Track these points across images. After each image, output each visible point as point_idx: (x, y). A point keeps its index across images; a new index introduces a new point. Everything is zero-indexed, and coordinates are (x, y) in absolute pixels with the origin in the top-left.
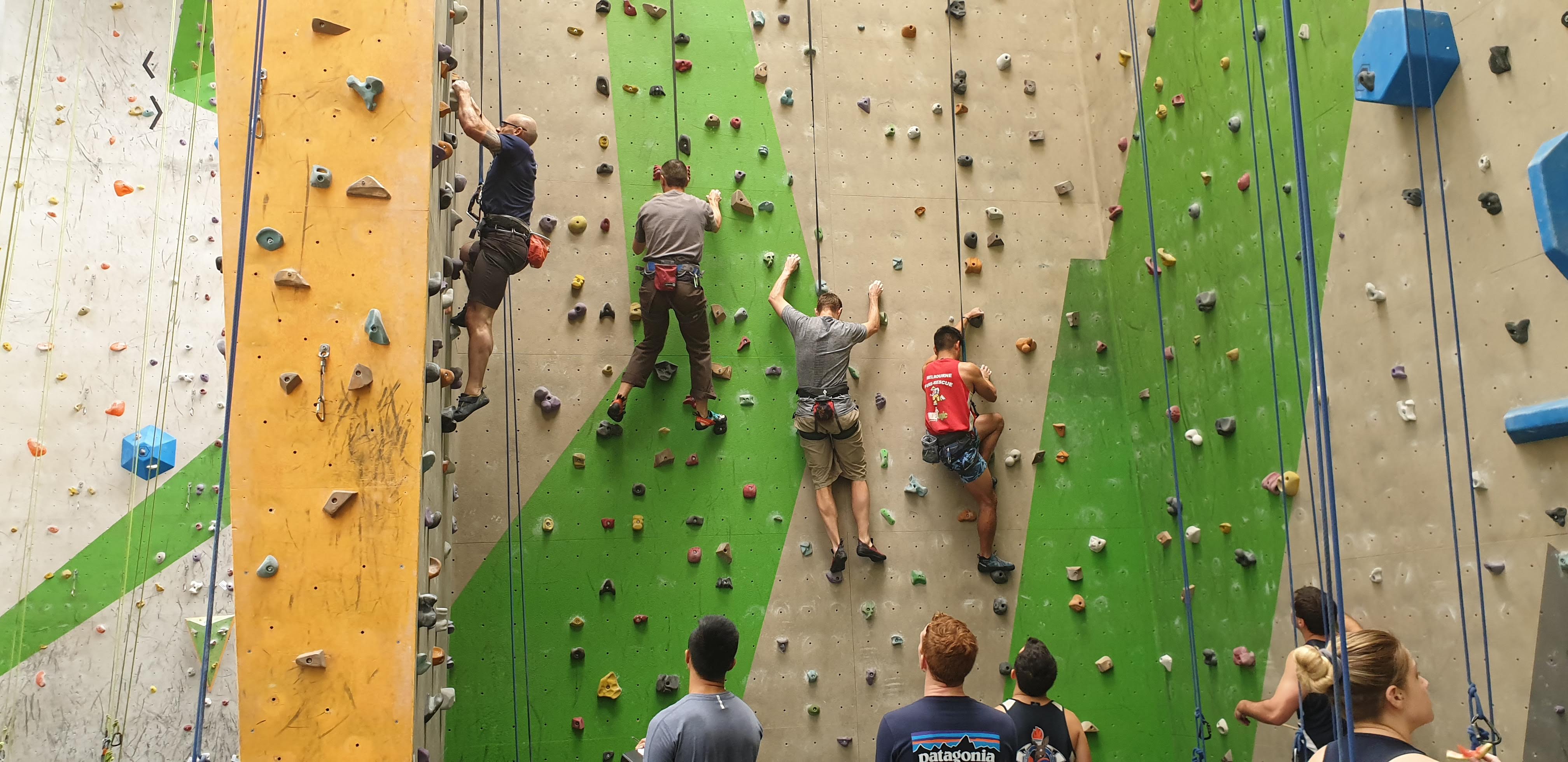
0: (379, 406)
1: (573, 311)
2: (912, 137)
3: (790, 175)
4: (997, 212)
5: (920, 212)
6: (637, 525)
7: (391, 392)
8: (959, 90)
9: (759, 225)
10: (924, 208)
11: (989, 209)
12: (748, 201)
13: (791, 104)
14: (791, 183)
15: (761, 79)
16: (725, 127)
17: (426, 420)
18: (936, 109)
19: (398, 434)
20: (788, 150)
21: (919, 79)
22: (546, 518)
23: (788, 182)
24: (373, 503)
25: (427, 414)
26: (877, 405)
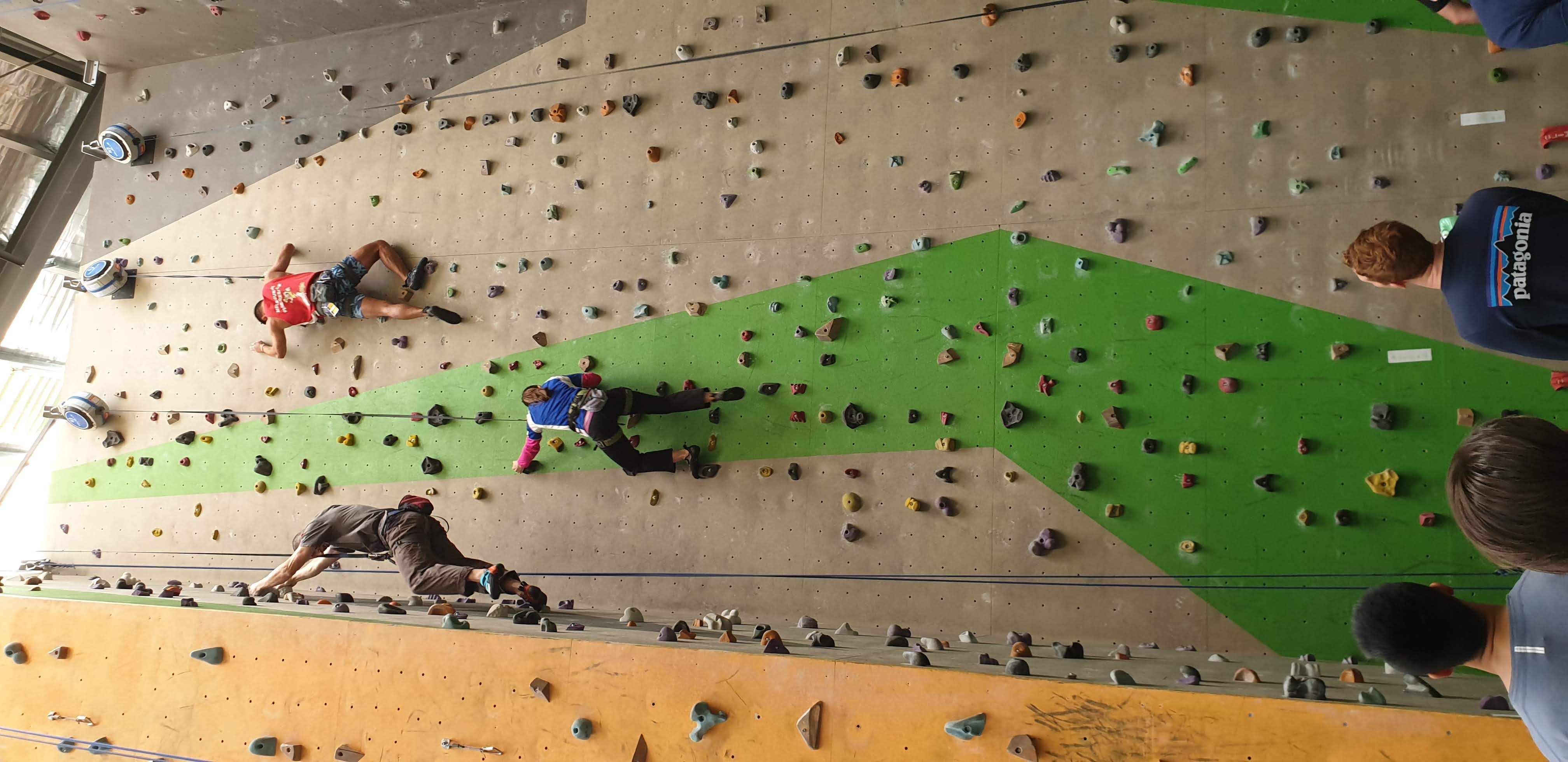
0: (1056, 730)
1: (944, 511)
2: (761, 149)
3: (800, 279)
4: (842, 54)
5: (840, 138)
6: (1191, 449)
7: (1041, 715)
8: (713, 100)
9: (853, 312)
10: (836, 135)
11: (838, 63)
12: (827, 324)
13: (727, 277)
14: (808, 278)
15: (702, 309)
16: (750, 346)
17: (1073, 678)
18: (733, 124)
19: (1090, 710)
20: (774, 281)
21: (701, 143)
22: (1180, 549)
23: (807, 281)
24: (1173, 743)
25: (1066, 677)
26: (1055, 180)
